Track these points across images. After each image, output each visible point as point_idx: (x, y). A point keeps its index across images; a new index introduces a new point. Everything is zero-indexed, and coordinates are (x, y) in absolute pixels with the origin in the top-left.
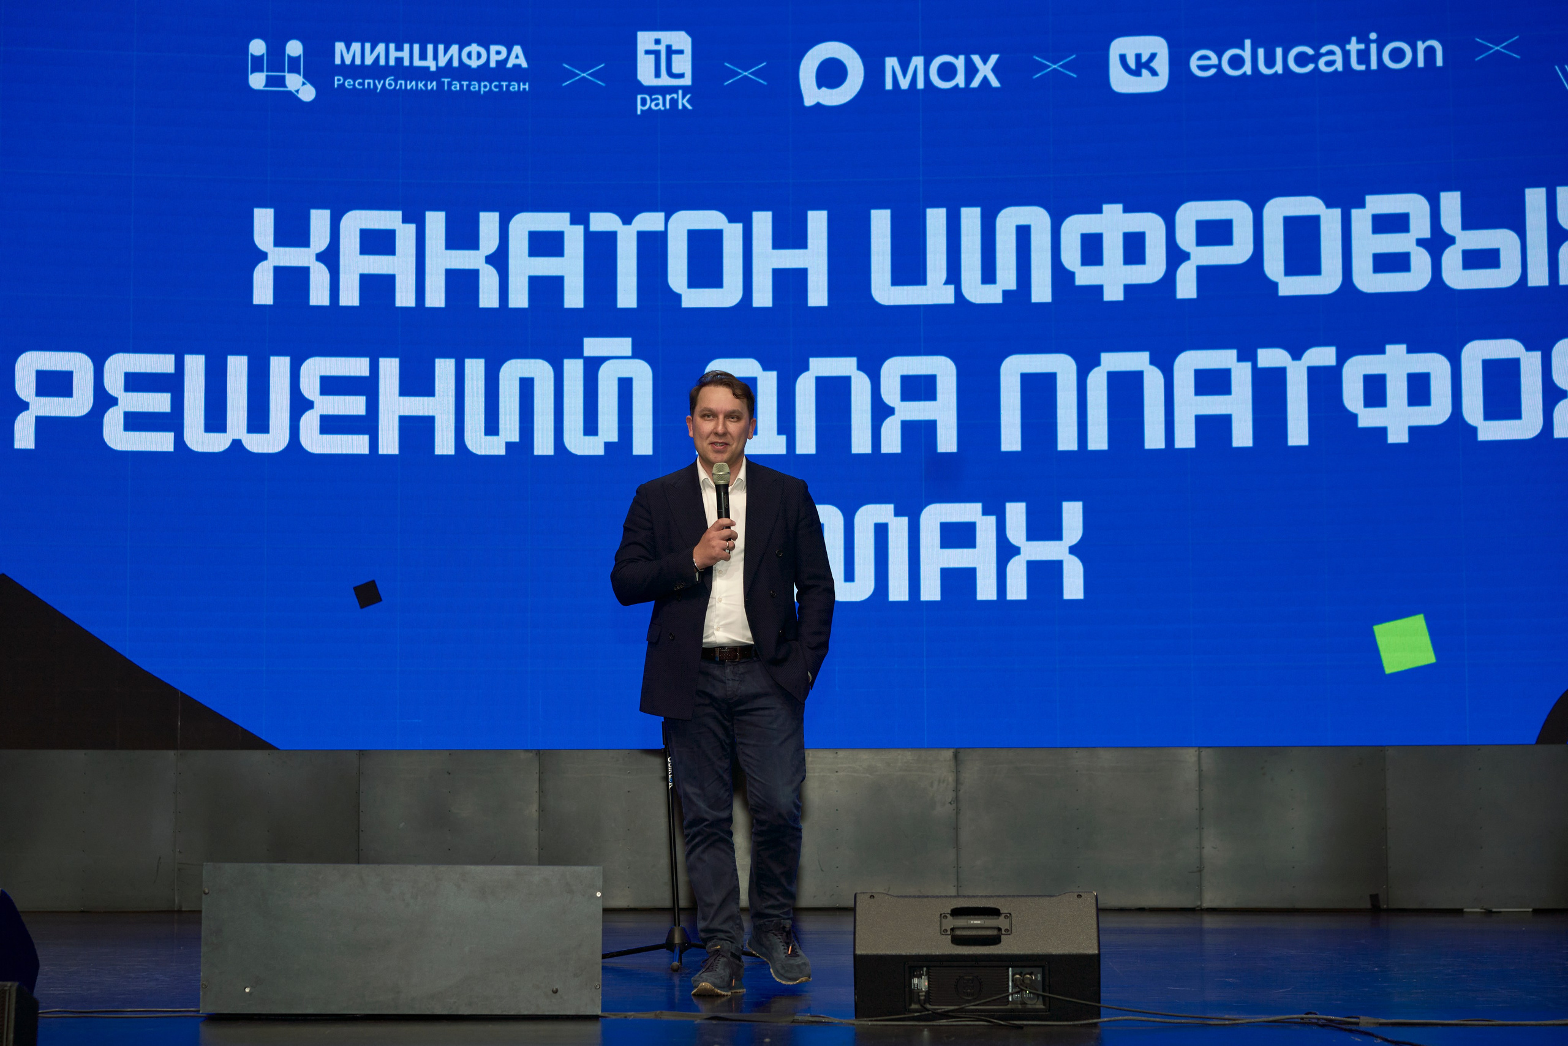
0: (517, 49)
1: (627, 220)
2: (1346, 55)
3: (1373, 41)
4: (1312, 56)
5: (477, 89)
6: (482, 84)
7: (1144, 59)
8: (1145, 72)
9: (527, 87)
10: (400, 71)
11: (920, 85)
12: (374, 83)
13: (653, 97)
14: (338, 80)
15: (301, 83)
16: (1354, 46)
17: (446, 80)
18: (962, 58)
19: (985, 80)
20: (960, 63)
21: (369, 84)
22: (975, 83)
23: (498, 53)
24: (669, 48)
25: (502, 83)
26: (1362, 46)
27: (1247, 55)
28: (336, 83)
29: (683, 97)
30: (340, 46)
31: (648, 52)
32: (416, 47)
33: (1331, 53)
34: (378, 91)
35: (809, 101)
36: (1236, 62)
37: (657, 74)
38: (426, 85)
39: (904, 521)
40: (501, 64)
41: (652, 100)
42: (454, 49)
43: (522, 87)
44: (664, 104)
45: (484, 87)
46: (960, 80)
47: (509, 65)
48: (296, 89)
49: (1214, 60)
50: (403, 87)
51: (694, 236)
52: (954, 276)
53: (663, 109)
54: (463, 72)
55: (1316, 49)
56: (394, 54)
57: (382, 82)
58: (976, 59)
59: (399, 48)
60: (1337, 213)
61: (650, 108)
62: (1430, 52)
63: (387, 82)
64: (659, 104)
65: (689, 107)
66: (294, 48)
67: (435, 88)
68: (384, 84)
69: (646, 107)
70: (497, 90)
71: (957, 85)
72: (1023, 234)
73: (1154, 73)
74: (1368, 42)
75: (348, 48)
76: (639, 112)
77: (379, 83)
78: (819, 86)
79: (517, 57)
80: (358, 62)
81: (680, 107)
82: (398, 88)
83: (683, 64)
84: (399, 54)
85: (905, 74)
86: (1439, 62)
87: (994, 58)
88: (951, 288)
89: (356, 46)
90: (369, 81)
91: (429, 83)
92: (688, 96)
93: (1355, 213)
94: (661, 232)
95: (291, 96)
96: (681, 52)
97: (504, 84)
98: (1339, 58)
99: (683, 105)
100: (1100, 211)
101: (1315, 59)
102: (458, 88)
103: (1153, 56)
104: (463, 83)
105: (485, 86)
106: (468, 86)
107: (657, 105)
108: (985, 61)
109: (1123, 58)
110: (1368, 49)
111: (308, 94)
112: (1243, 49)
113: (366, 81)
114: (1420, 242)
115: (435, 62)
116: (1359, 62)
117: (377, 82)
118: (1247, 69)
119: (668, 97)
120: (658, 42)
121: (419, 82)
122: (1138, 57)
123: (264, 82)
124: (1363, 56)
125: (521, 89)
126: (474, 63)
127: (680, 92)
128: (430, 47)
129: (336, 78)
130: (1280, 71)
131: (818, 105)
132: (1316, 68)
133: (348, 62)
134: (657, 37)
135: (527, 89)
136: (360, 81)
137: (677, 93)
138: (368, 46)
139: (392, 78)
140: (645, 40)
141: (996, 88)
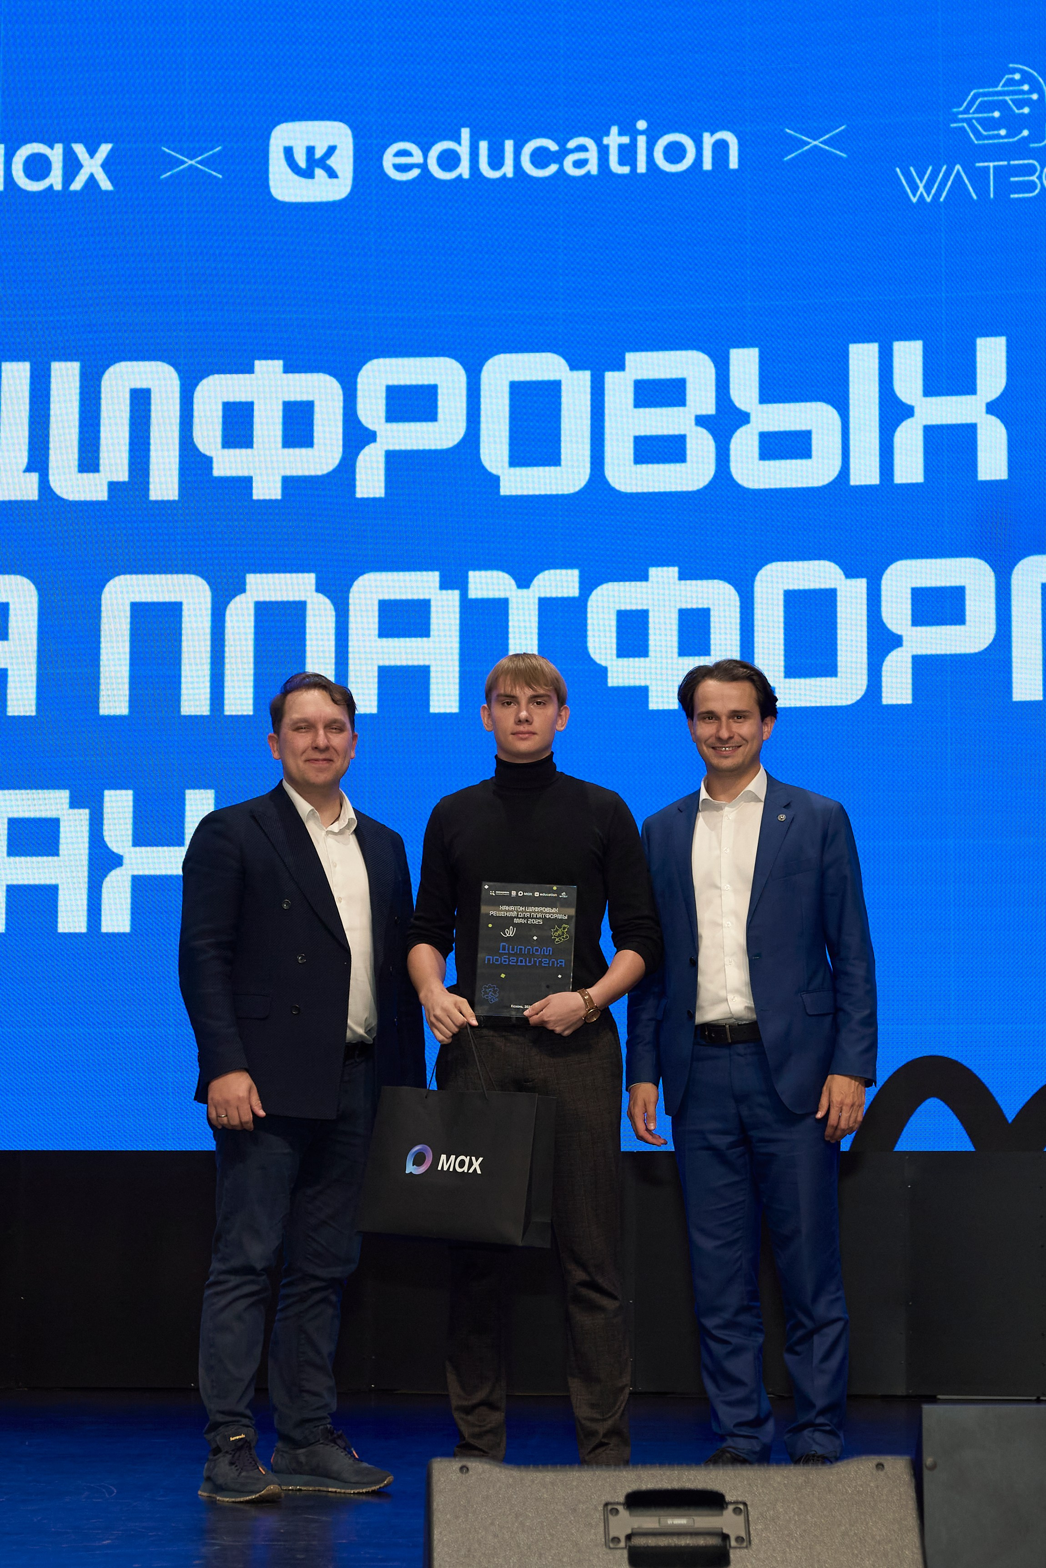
2: (603, 152)
3: (642, 133)
4: (557, 152)
7: (319, 154)
8: (319, 172)
16: (614, 139)
18: (59, 148)
19: (92, 180)
20: (56, 154)
22: (77, 185)
26: (626, 140)
27: (464, 150)
33: (582, 148)
36: (449, 160)
46: (55, 179)
49: (417, 157)
52: (38, 460)
55: (562, 143)
58: (79, 149)
60: (585, 377)
62: (721, 148)
71: (51, 187)
72: (140, 401)
73: (332, 174)
74: (634, 134)
86: (734, 163)
87: (105, 149)
88: (34, 477)
93: (610, 377)
98: (592, 155)
100: (251, 371)
101: (559, 157)
103: (331, 150)
108: (92, 153)
109: (289, 152)
110: (634, 144)
112: (458, 141)
114: (701, 421)
116: (621, 163)
118: (464, 170)
122: (310, 150)
124: (627, 154)
130: (510, 175)
132: (561, 170)
141: (106, 192)
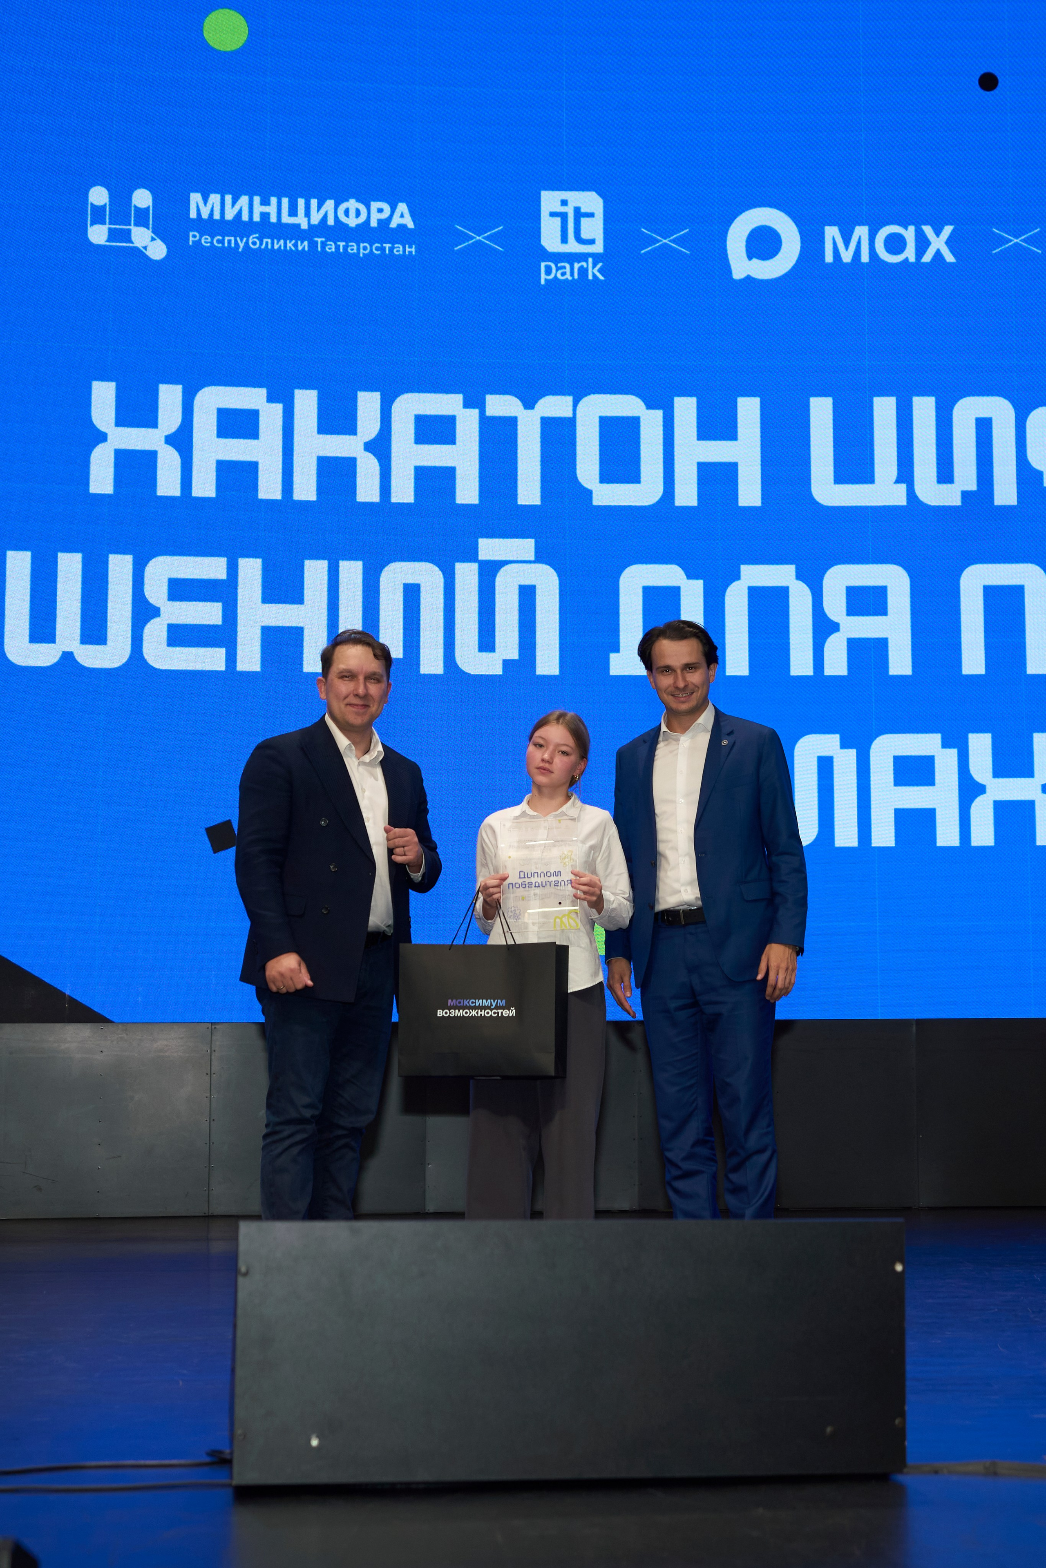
0: (402, 207)
1: (529, 404)
5: (355, 251)
6: (362, 245)
9: (413, 250)
10: (265, 227)
11: (865, 258)
12: (236, 240)
13: (559, 265)
14: (193, 237)
15: (150, 239)
17: (319, 240)
18: (912, 229)
19: (938, 253)
20: (909, 234)
21: (229, 241)
22: (927, 258)
23: (380, 211)
24: (577, 210)
25: (384, 245)
28: (191, 239)
29: (594, 266)
30: (195, 198)
31: (553, 214)
32: (285, 201)
34: (240, 250)
35: (738, 274)
37: (564, 240)
38: (296, 245)
39: (852, 753)
40: (384, 224)
41: (558, 269)
42: (329, 204)
43: (408, 250)
44: (572, 274)
45: (363, 249)
46: (910, 253)
47: (393, 225)
48: (144, 245)
50: (270, 247)
51: (607, 424)
52: (905, 474)
53: (570, 278)
54: (340, 231)
56: (259, 209)
57: (245, 240)
58: (928, 230)
59: (265, 202)
61: (556, 277)
63: (251, 241)
64: (567, 273)
65: (601, 278)
66: (142, 198)
67: (306, 249)
68: (247, 243)
69: (551, 277)
70: (379, 252)
71: (907, 259)
72: (984, 427)
75: (205, 201)
76: (543, 282)
77: (242, 240)
78: (750, 258)
79: (402, 216)
80: (217, 216)
81: (590, 277)
82: (263, 247)
83: (593, 229)
84: (265, 209)
85: (847, 245)
87: (948, 230)
88: (903, 487)
89: (215, 198)
90: (230, 238)
91: (299, 242)
92: (600, 265)
94: (569, 418)
95: (138, 253)
96: (591, 215)
97: (387, 246)
99: (594, 276)
102: (333, 250)
104: (339, 243)
105: (365, 248)
106: (346, 247)
107: (563, 274)
108: (938, 233)
111: (157, 250)
113: (227, 238)
115: (306, 219)
117: (238, 239)
119: (576, 266)
120: (564, 203)
121: (288, 241)
123: (106, 237)
125: (407, 253)
126: (352, 222)
127: (590, 260)
128: (301, 202)
129: (191, 234)
131: (749, 278)
133: (205, 215)
134: (564, 198)
135: (414, 253)
136: (220, 238)
137: (587, 261)
138: (228, 198)
139: (257, 235)
140: (550, 200)
141: (950, 264)
